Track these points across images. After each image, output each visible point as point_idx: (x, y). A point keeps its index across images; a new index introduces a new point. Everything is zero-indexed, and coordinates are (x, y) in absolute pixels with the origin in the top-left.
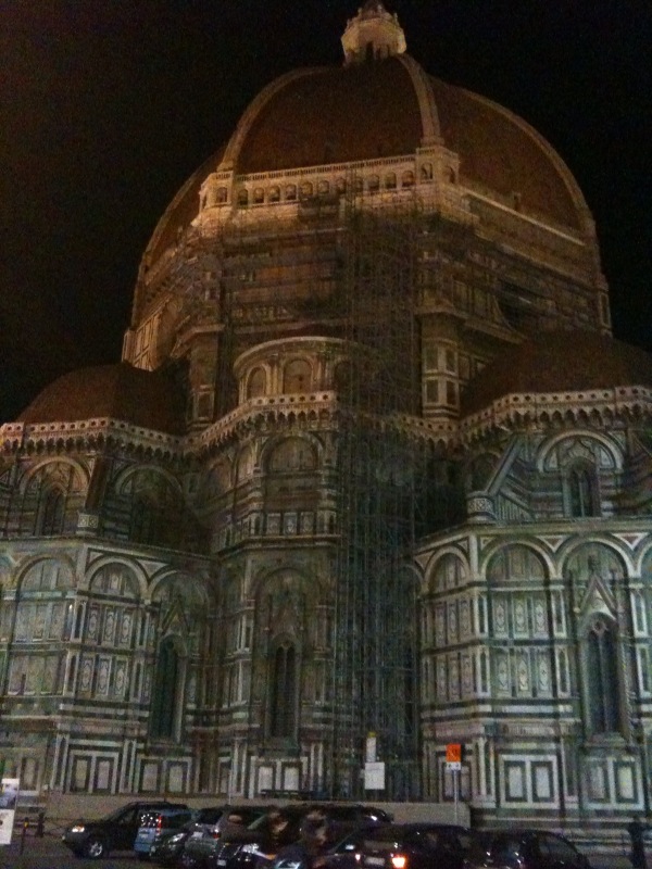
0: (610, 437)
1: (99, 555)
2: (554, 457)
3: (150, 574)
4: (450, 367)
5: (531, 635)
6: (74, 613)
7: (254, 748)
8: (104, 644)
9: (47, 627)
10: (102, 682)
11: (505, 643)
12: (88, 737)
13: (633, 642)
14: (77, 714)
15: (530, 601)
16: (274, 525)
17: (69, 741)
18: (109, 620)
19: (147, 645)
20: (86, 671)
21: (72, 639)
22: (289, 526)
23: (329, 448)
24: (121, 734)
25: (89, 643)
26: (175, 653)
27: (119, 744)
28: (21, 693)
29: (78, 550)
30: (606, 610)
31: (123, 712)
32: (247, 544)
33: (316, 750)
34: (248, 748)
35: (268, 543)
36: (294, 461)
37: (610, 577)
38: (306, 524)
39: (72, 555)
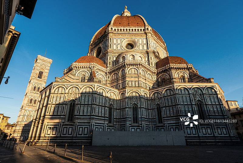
0: (186, 72)
1: (99, 86)
2: (177, 75)
3: (107, 91)
4: (154, 60)
5: (187, 103)
6: (95, 97)
7: (130, 125)
8: (100, 105)
9: (89, 100)
10: (100, 112)
11: (183, 105)
12: (98, 123)
13: (206, 105)
14: (96, 118)
15: (186, 97)
16: (130, 84)
17: (95, 124)
18: (101, 100)
19: (107, 105)
20: (97, 110)
21: (94, 103)
22: (133, 84)
23: (140, 70)
24: (104, 123)
25: (97, 104)
26: (111, 107)
27: (103, 125)
28: (83, 114)
29: (95, 85)
30: (200, 99)
31: (104, 118)
32: (126, 87)
33: (143, 126)
34: (129, 125)
35: (130, 87)
36: (133, 72)
37: (200, 93)
38: (137, 84)
39: (94, 86)
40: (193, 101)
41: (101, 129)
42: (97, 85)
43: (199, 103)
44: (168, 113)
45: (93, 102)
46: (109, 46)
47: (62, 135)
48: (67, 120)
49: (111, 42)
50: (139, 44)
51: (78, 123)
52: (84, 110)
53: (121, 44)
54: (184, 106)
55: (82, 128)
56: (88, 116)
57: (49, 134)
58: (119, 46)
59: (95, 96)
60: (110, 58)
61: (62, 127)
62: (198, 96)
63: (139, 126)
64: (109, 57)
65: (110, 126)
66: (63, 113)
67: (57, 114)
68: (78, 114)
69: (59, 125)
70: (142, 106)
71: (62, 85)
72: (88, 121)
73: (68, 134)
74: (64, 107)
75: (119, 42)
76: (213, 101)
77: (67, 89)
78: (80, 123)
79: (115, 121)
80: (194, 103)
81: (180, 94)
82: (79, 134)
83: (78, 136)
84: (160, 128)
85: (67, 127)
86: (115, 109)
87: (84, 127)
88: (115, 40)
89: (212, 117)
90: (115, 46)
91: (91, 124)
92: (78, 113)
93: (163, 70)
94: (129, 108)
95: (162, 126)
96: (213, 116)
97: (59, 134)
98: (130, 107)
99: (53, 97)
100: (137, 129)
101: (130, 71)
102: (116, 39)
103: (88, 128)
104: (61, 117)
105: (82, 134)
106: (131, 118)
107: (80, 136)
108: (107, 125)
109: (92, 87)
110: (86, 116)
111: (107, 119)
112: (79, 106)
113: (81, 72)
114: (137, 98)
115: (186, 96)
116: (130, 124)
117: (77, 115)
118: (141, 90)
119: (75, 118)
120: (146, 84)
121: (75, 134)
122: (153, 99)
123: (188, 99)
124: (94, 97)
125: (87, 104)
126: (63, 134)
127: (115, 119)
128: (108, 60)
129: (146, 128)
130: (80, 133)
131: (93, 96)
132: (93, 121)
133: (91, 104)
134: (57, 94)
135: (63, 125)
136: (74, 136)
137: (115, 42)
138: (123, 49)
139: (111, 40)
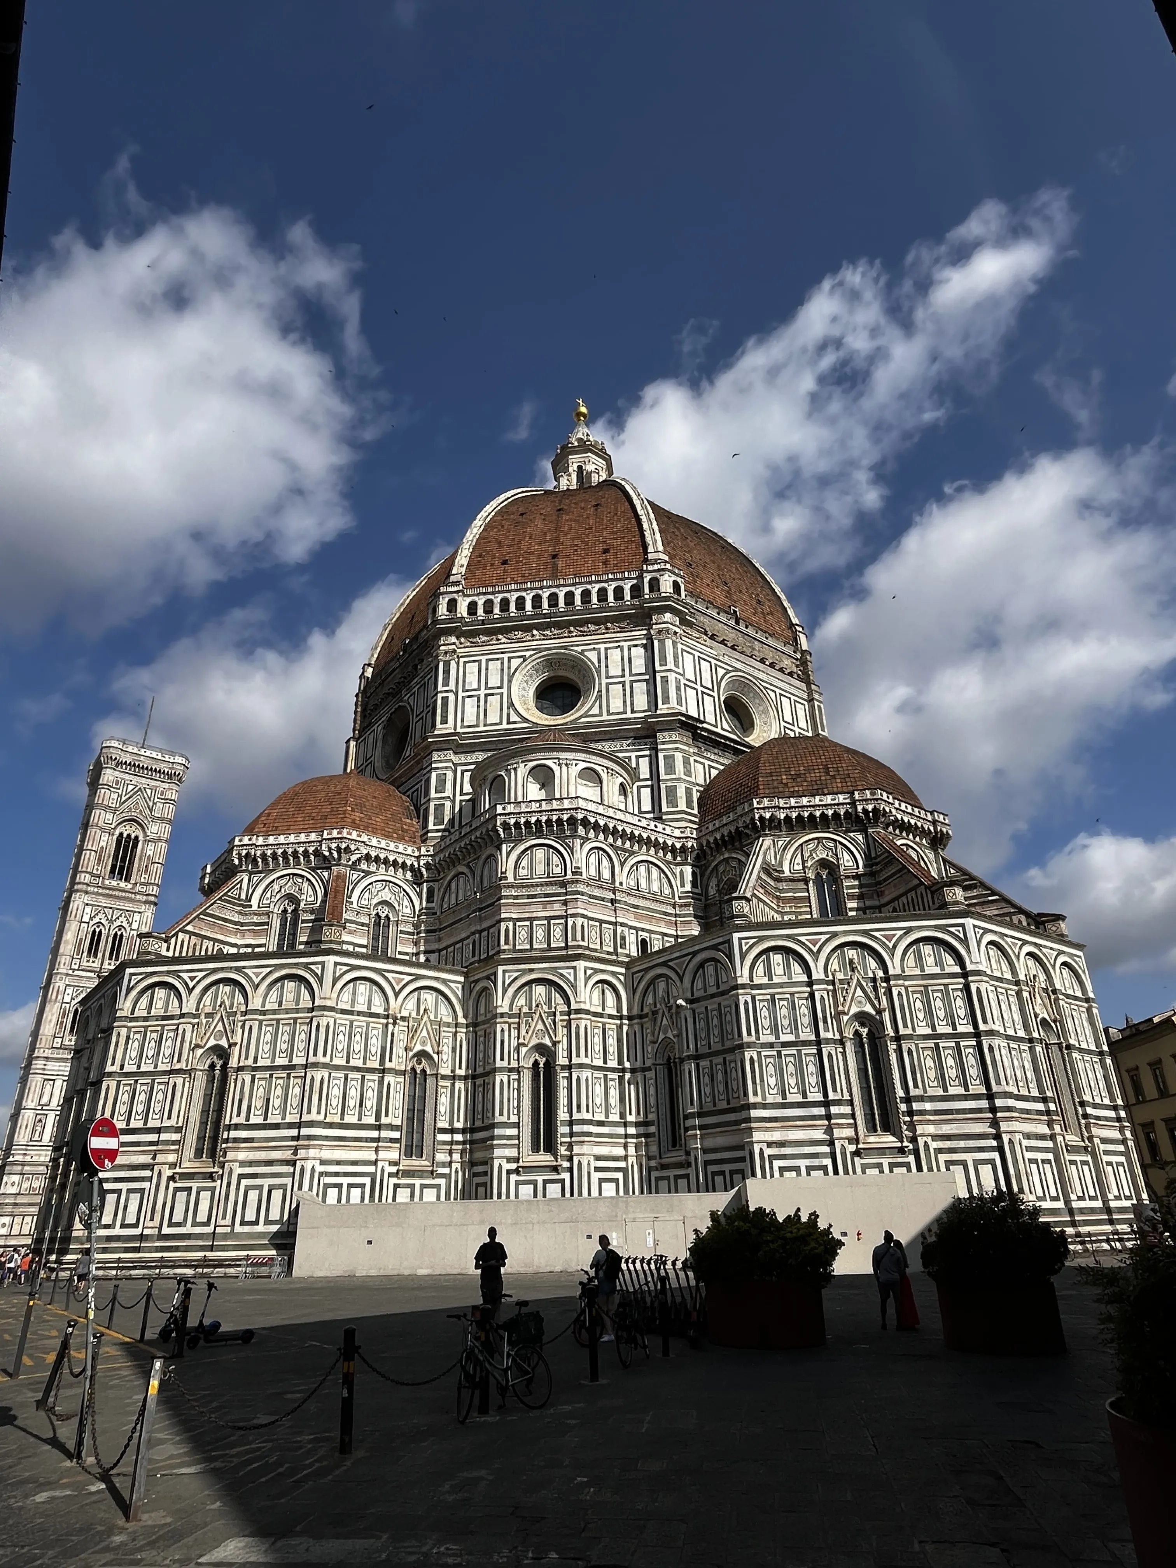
0: (851, 837)
1: (345, 968)
2: (799, 859)
3: (397, 988)
4: (688, 773)
5: (798, 1036)
6: (322, 1030)
7: (514, 1166)
8: (352, 1063)
9: (292, 1046)
10: (351, 1103)
11: (771, 1045)
12: (338, 1163)
13: (898, 1038)
14: (327, 1138)
15: (793, 1002)
16: (523, 934)
17: (319, 1168)
18: (358, 1037)
19: (398, 1062)
20: (335, 1091)
21: (320, 1058)
22: (539, 934)
23: (577, 855)
24: (373, 1157)
25: (336, 1062)
26: (423, 1071)
27: (371, 1169)
28: (266, 1119)
29: (323, 964)
30: (869, 1009)
31: (374, 1134)
32: (499, 952)
33: (580, 1164)
34: (507, 1166)
35: (521, 951)
36: (540, 869)
37: (871, 975)
38: (557, 932)
39: (317, 969)
40: (825, 1021)
41: (356, 1193)
42: (336, 964)
43: (864, 1031)
44: (708, 1090)
45: (315, 1055)
46: (439, 711)
47: (166, 1230)
48: (189, 1152)
49: (452, 686)
50: (604, 681)
51: (243, 1164)
52: (268, 1100)
53: (505, 691)
54: (779, 1053)
55: (260, 1188)
56: (291, 1126)
57: (107, 1227)
58: (494, 701)
59: (324, 1022)
60: (442, 782)
61: (167, 1188)
62: (859, 992)
63: (555, 1169)
64: (434, 775)
65: (408, 1174)
66: (169, 1117)
67: (146, 1123)
68: (242, 1120)
69: (154, 1181)
70: (578, 1056)
71: (168, 973)
72: (287, 1155)
73: (195, 1224)
74: (175, 1085)
75: (494, 681)
76: (941, 1014)
77: (190, 990)
78: (251, 1163)
79: (445, 1143)
80: (830, 1035)
81: (760, 987)
82: (243, 1223)
83: (238, 1229)
84: (672, 1173)
85: (189, 1189)
86: (444, 1077)
87: (266, 1182)
88: (473, 668)
89: (928, 1106)
90: (470, 706)
91: (302, 1169)
92: (238, 1115)
93: (723, 836)
94: (511, 1070)
95: (680, 1165)
96: (933, 1099)
97: (151, 1224)
98: (514, 1064)
99: (128, 1038)
100: (545, 1182)
101: (524, 863)
102: (479, 662)
103: (284, 1187)
104: (164, 1136)
105: (256, 1223)
106: (517, 1125)
107: (247, 1229)
108: (394, 1169)
109: (307, 976)
110: (276, 1126)
111: (396, 1135)
112: (248, 1079)
113: (282, 882)
114: (554, 1014)
115: (792, 994)
116: (509, 1160)
117: (237, 1127)
118: (574, 968)
119: (227, 1141)
120: (619, 929)
121: (223, 1223)
122: (646, 1015)
123: (804, 1010)
124: (318, 1026)
125: (284, 1068)
126: (171, 1224)
127: (443, 1131)
128: (433, 794)
129: (596, 1176)
130: (250, 1216)
131: (315, 1024)
132: (312, 1153)
133: (306, 1066)
134: (145, 1019)
135: (171, 1178)
136: (219, 1230)
137: (472, 681)
138: (514, 717)
139: (447, 672)
